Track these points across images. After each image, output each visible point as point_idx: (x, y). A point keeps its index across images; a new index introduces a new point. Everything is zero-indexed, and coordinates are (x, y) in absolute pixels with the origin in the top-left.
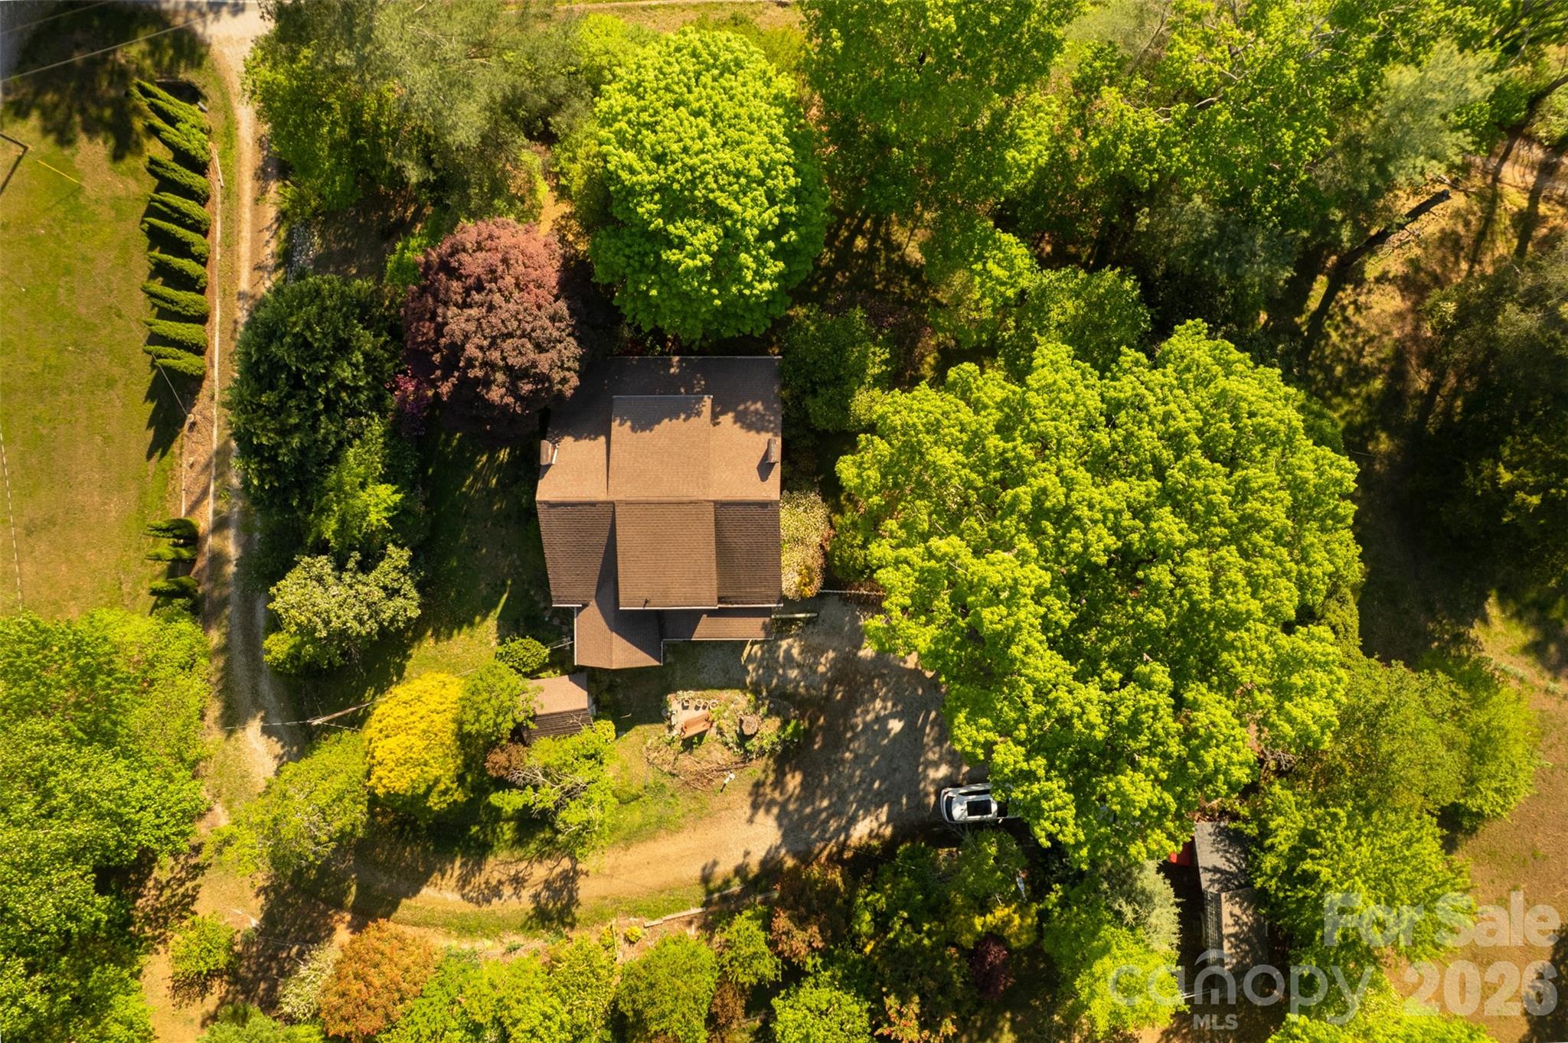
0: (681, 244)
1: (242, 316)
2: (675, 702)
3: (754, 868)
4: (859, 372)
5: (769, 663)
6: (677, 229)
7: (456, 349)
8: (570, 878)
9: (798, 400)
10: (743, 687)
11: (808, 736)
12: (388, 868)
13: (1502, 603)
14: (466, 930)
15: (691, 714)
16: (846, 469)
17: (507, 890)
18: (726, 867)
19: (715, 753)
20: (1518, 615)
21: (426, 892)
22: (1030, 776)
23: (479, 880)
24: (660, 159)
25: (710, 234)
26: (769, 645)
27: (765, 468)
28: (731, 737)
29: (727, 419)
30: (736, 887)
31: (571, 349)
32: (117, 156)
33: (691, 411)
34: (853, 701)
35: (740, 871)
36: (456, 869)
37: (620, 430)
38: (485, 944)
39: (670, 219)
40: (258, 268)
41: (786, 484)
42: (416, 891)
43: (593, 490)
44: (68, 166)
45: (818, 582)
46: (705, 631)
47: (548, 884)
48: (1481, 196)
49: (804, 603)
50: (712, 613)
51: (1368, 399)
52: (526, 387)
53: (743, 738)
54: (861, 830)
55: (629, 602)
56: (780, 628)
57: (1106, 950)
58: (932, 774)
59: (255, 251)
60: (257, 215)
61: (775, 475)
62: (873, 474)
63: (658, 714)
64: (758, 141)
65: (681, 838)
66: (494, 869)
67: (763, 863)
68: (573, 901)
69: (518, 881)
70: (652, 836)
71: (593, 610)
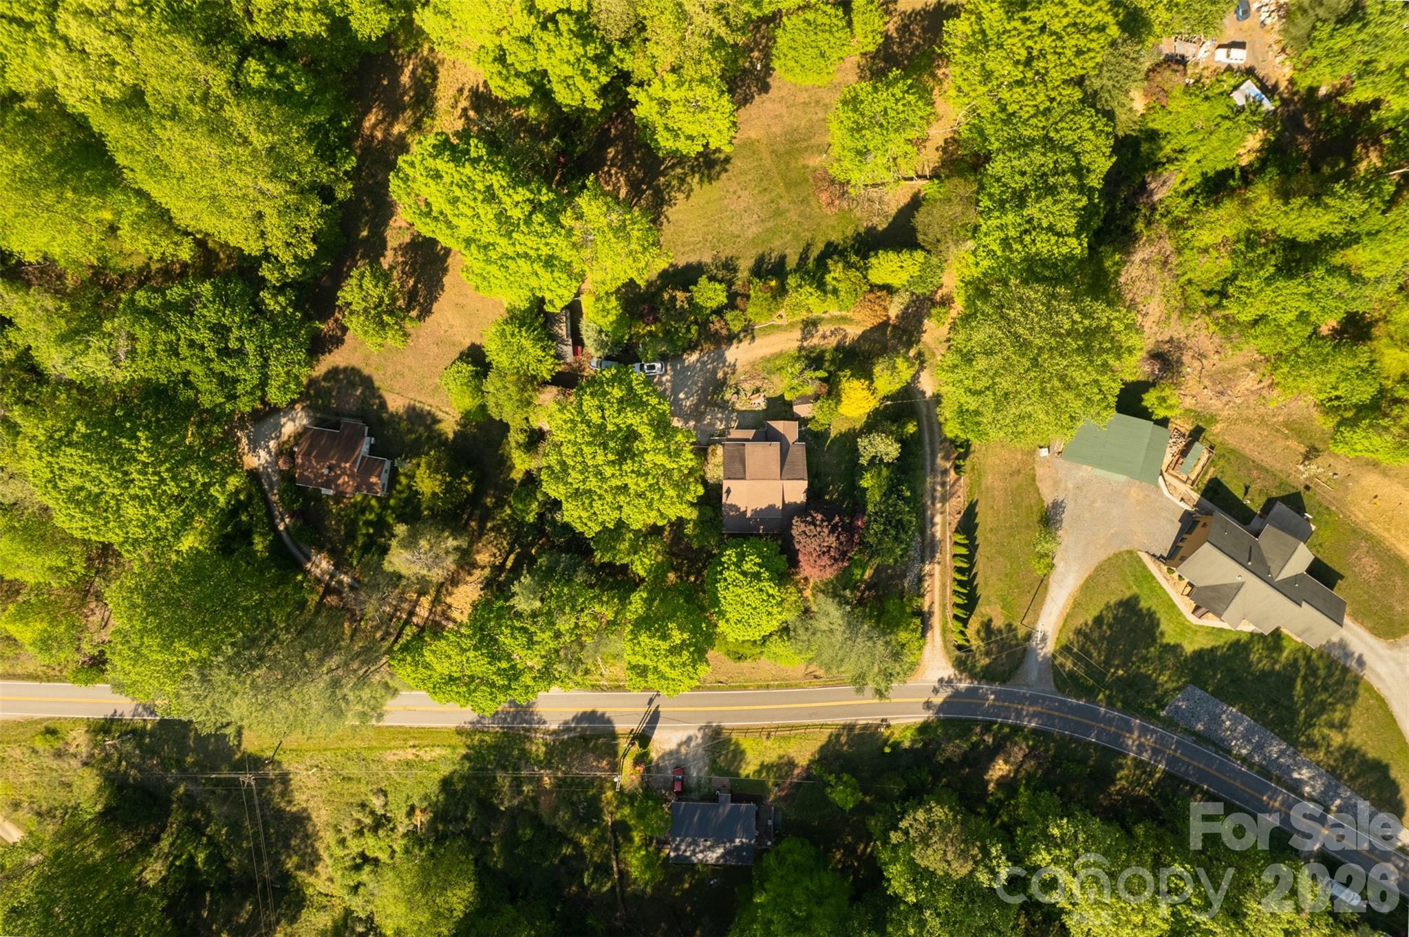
0: (755, 564)
1: (938, 555)
2: (763, 406)
3: (735, 341)
4: (695, 524)
5: (728, 420)
6: (756, 569)
7: (832, 531)
8: (804, 339)
9: (716, 516)
10: (738, 412)
11: (714, 392)
12: (875, 341)
13: (447, 439)
14: (844, 319)
15: (757, 401)
16: (701, 490)
17: (828, 333)
18: (745, 344)
19: (748, 386)
20: (440, 435)
21: (859, 332)
22: (647, 394)
23: (839, 337)
24: (761, 590)
25: (746, 567)
26: (728, 428)
27: (728, 491)
28: (742, 393)
29: (742, 509)
30: (742, 335)
31: (794, 532)
32: (990, 620)
33: (755, 512)
34: (697, 405)
35: (740, 341)
36: (848, 342)
37: (779, 505)
38: (837, 313)
39: (759, 572)
40: (932, 575)
41: (721, 486)
42: (864, 332)
43: (789, 485)
44: (1006, 617)
45: (710, 450)
46: (750, 433)
47: (812, 336)
48: (440, 602)
49: (715, 443)
50: (747, 440)
51: (494, 519)
52: (809, 519)
53: (737, 393)
54: (695, 357)
55: (776, 446)
56: (723, 434)
57: (611, 323)
58: (668, 377)
59: (933, 582)
60: (932, 597)
61: (724, 489)
62: (692, 488)
63: (770, 401)
64: (730, 596)
65: (761, 354)
66: (833, 342)
67: (731, 344)
68: (803, 330)
69: (824, 337)
70: (772, 355)
71: (791, 442)
